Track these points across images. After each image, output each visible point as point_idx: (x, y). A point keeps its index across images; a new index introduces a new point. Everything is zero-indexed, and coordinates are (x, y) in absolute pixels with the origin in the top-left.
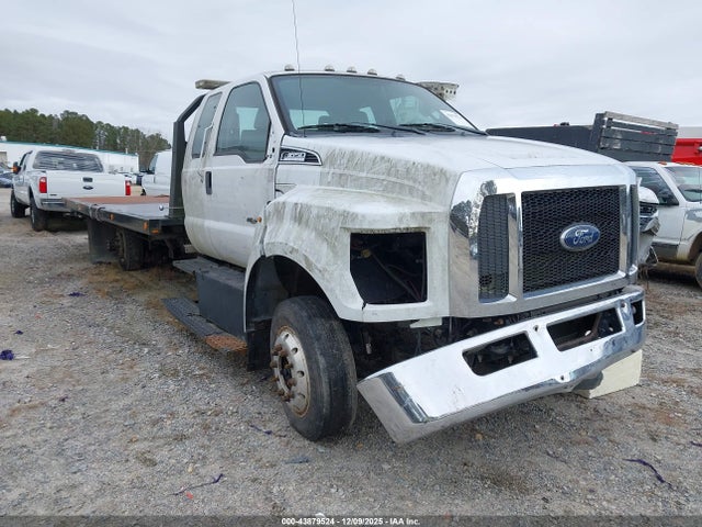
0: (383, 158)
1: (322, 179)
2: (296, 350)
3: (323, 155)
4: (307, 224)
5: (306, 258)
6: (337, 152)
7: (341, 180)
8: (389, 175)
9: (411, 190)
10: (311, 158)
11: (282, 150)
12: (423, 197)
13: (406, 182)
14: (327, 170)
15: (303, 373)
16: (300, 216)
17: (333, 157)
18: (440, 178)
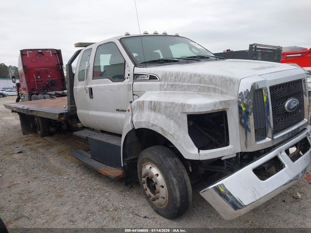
0: (195, 75)
1: (161, 88)
2: (157, 175)
3: (160, 76)
4: (159, 111)
5: (162, 129)
6: (168, 73)
7: (173, 87)
8: (200, 83)
9: (215, 90)
10: (152, 78)
11: (134, 75)
12: (222, 93)
13: (210, 86)
14: (163, 83)
15: (163, 187)
16: (154, 107)
17: (165, 77)
18: (229, 83)
